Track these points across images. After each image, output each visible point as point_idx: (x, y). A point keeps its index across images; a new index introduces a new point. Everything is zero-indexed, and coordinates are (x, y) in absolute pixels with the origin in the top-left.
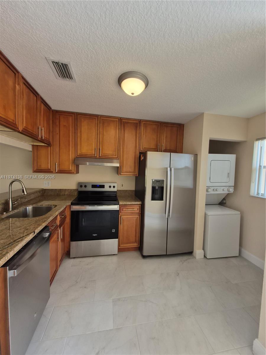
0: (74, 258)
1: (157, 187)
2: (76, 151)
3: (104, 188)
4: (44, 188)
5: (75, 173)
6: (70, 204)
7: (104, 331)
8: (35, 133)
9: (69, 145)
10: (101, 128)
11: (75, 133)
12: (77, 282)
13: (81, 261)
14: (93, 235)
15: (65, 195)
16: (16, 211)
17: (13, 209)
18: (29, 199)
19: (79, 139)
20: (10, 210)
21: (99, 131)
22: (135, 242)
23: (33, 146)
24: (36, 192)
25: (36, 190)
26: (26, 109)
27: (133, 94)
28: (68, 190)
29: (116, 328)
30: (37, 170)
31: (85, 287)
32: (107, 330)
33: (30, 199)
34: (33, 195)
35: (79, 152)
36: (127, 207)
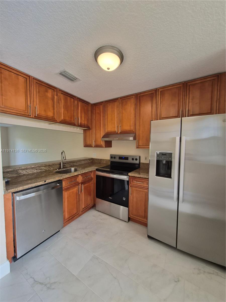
0: (98, 211)
1: (165, 161)
2: (105, 130)
3: (128, 160)
4: (93, 158)
5: (104, 147)
6: (95, 169)
7: (70, 272)
8: (73, 122)
9: (101, 126)
10: (121, 108)
11: (104, 116)
12: (86, 228)
13: (100, 215)
14: (109, 197)
15: (103, 163)
16: (64, 169)
17: (63, 168)
18: (79, 164)
19: (106, 121)
20: (62, 168)
21: (119, 111)
22: (145, 217)
23: (84, 130)
24: (86, 160)
25: (86, 158)
26: (63, 108)
27: (108, 69)
28: (105, 160)
29: (77, 277)
30: (86, 146)
31: (87, 234)
32: (72, 273)
33: (81, 164)
34: (83, 161)
35: (106, 131)
36: (136, 179)
